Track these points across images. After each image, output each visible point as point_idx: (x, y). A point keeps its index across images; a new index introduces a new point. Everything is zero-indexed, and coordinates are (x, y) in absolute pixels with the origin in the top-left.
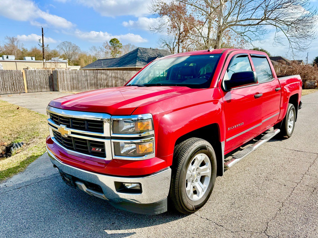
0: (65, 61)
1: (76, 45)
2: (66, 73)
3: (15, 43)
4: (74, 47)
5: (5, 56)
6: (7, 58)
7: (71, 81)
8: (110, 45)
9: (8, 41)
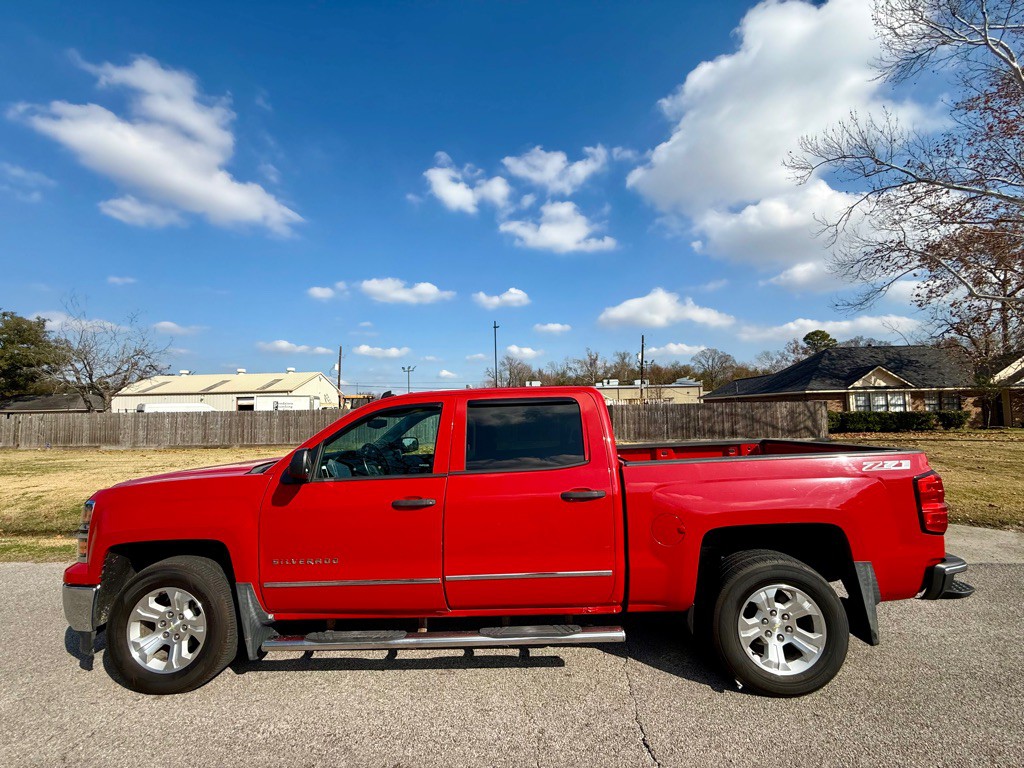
0: (698, 383)
1: (727, 353)
2: (628, 409)
3: (627, 360)
4: (722, 356)
5: (605, 381)
6: (608, 383)
7: (634, 423)
8: (805, 345)
9: (617, 359)
